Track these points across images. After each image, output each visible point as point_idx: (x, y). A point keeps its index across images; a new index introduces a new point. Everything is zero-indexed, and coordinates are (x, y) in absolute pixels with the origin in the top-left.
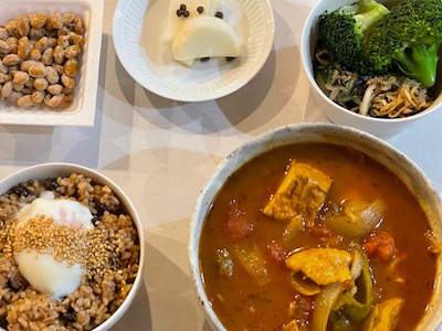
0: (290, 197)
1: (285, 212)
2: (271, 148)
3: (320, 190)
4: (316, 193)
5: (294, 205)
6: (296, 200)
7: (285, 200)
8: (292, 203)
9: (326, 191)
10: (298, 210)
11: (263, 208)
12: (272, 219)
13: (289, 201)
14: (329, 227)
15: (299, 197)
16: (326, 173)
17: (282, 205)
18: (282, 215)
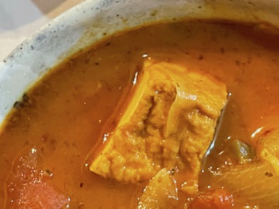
0: (143, 133)
1: (136, 165)
2: (100, 36)
3: (203, 113)
4: (196, 119)
5: (153, 149)
6: (155, 139)
7: (133, 140)
8: (148, 145)
9: (217, 113)
10: (161, 158)
11: (90, 161)
12: (109, 182)
13: (141, 141)
14: (230, 189)
15: (162, 129)
16: (218, 79)
17: (128, 150)
18: (131, 172)
